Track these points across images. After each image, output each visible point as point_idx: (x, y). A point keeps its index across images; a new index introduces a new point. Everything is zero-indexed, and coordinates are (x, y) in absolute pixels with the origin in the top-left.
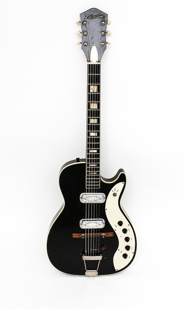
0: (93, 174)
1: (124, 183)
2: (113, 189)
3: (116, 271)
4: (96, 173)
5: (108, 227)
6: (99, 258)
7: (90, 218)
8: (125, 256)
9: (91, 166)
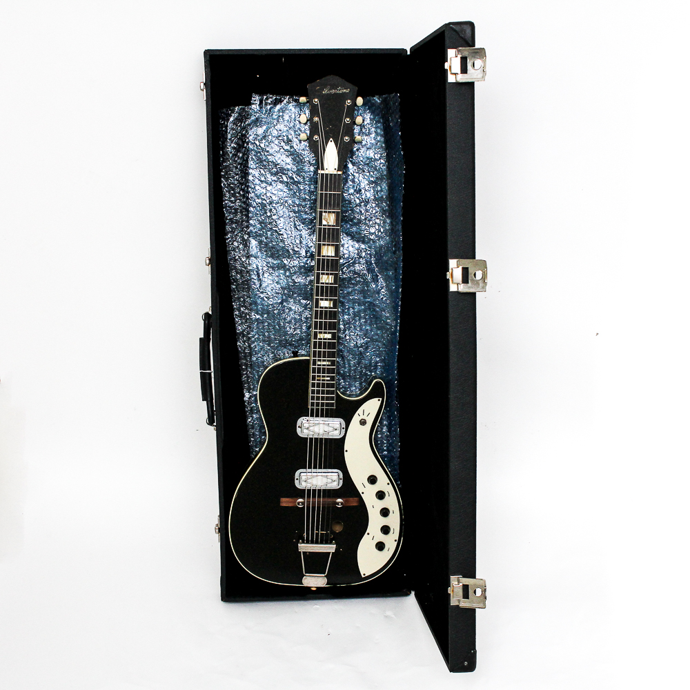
0: (323, 380)
1: (381, 399)
2: (360, 411)
3: (363, 576)
4: (329, 379)
5: (349, 487)
6: (330, 548)
7: (315, 468)
8: (380, 546)
9: (320, 365)
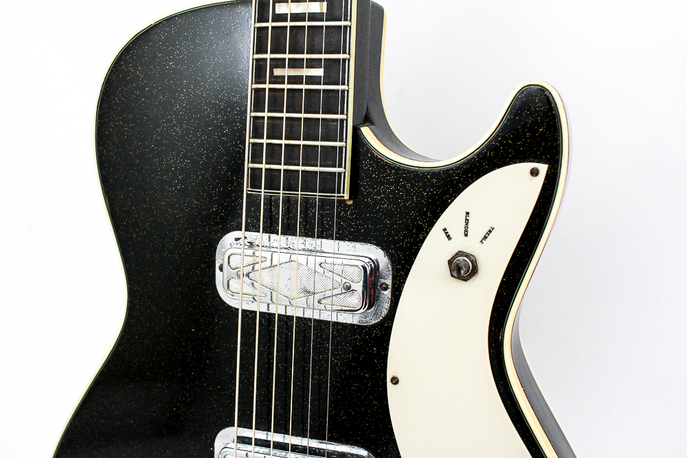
0: (293, 80)
1: (543, 168)
2: (451, 217)
4: (319, 72)
9: (282, 17)
